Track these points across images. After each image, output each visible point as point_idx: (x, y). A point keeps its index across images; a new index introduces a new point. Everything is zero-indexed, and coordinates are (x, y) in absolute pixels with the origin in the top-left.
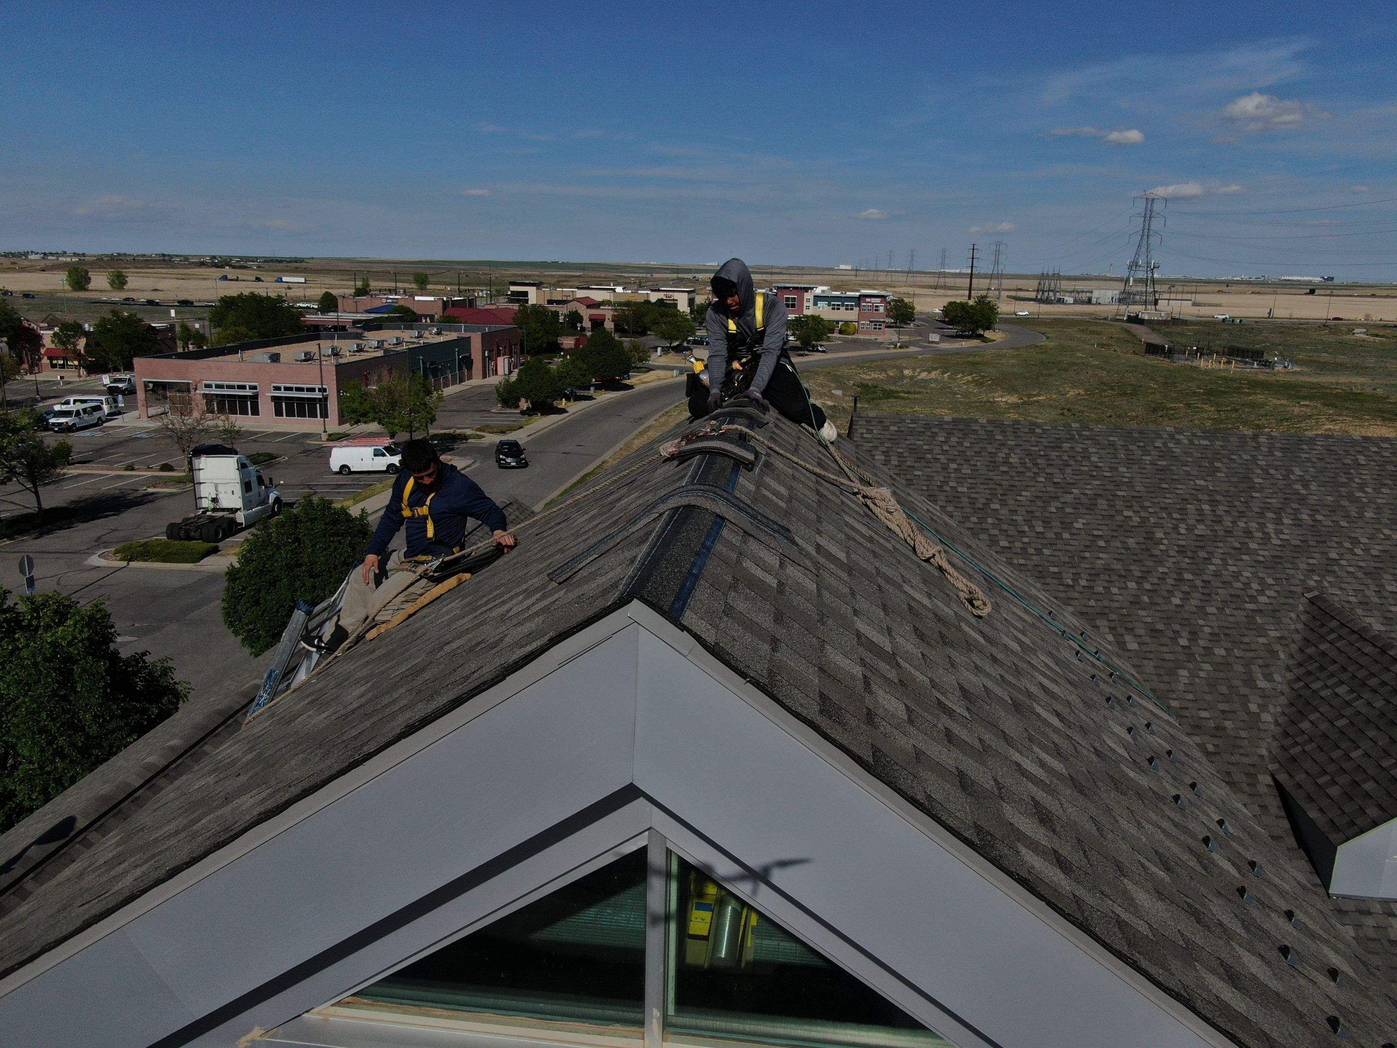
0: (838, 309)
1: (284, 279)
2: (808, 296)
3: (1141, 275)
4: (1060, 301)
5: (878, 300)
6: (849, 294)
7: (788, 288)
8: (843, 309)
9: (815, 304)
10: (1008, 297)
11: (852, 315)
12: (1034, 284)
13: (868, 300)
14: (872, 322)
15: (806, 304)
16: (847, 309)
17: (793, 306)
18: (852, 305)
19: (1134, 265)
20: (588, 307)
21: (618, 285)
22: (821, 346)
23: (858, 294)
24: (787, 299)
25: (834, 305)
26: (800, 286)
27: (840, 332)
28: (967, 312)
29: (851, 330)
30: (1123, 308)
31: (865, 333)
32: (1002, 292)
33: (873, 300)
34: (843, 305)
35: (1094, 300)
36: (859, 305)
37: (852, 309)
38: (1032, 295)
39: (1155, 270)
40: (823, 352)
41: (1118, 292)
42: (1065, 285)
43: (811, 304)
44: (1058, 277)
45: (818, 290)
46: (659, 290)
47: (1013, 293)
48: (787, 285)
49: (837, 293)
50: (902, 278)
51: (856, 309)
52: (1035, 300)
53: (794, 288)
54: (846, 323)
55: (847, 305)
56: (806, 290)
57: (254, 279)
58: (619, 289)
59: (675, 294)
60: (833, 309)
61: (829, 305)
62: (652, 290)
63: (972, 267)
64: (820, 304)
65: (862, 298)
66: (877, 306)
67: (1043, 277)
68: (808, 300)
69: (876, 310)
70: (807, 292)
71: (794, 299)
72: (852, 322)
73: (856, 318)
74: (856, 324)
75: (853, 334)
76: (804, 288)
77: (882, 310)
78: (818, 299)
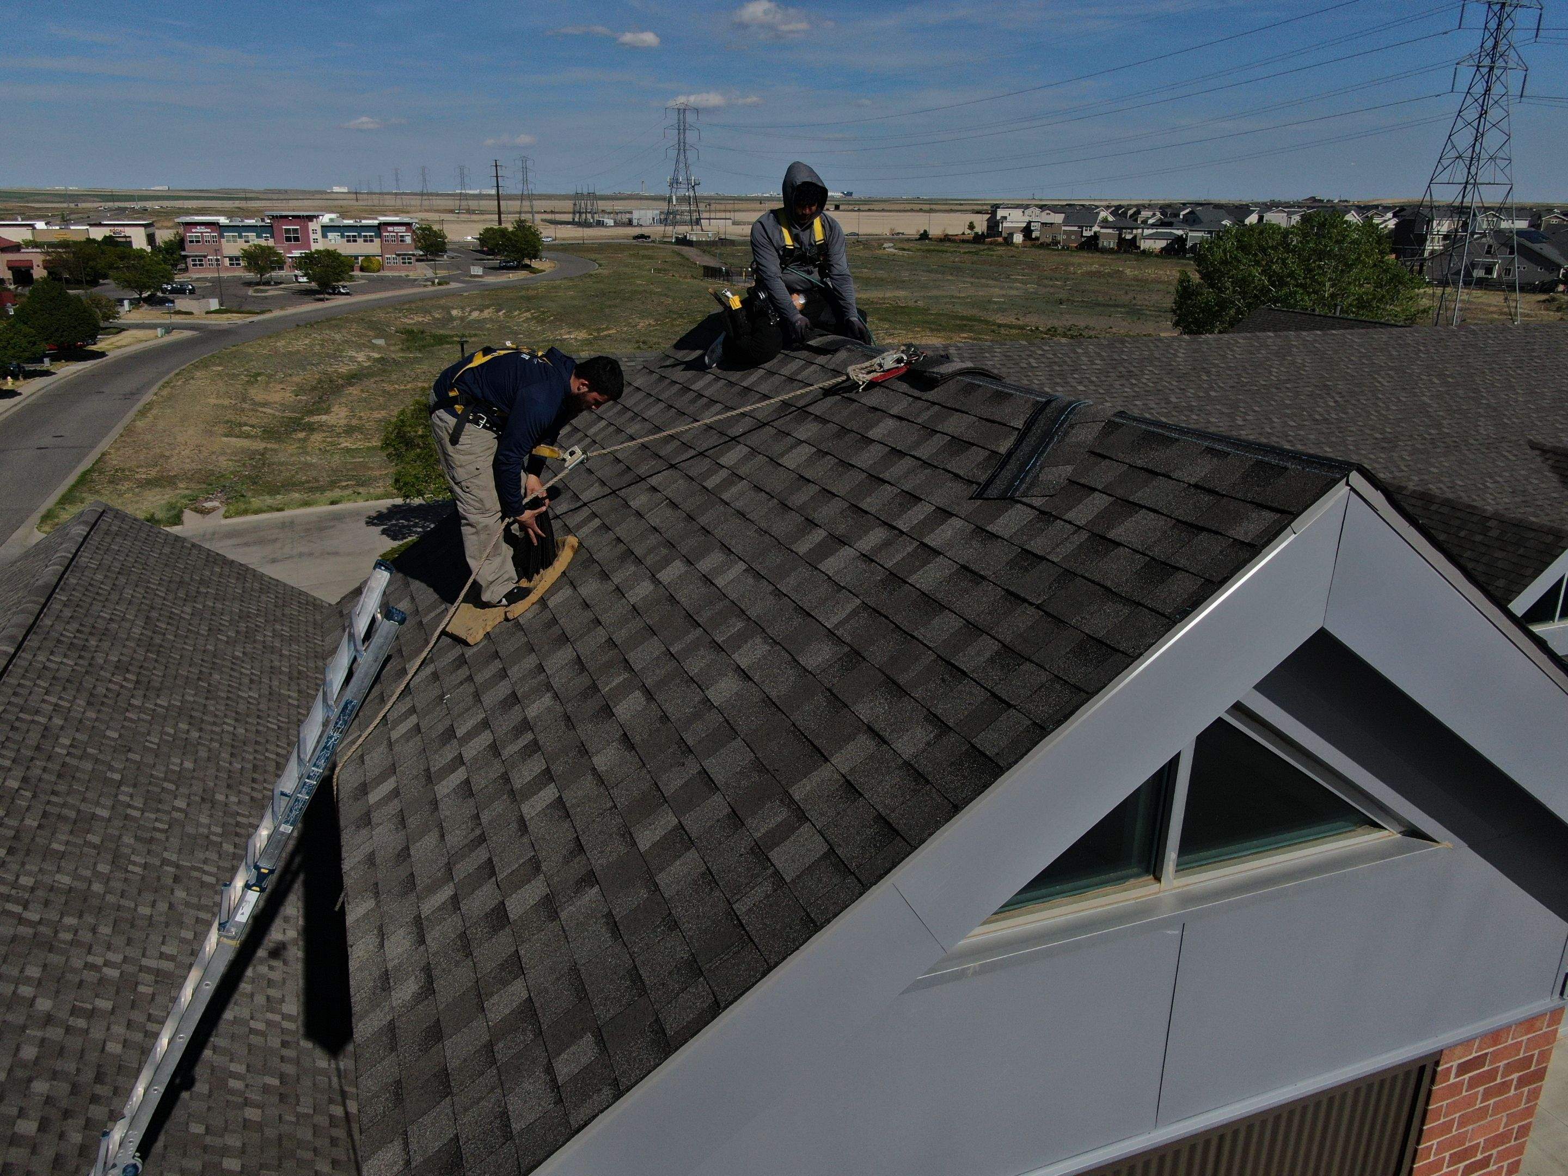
0: (355, 241)
2: (312, 226)
3: (683, 192)
4: (600, 224)
5: (403, 229)
6: (365, 222)
7: (286, 217)
8: (360, 240)
9: (324, 236)
10: (542, 220)
11: (374, 248)
12: (568, 205)
13: (390, 229)
14: (399, 255)
15: (312, 236)
16: (365, 241)
17: (297, 239)
18: (371, 236)
19: (674, 182)
21: (39, 218)
22: (344, 287)
23: (376, 222)
24: (287, 231)
25: (348, 236)
26: (301, 214)
27: (362, 269)
28: (509, 239)
29: (375, 266)
30: (669, 229)
31: (391, 269)
32: (536, 215)
33: (397, 229)
34: (360, 236)
35: (635, 222)
36: (379, 235)
37: (372, 241)
38: (568, 217)
39: (697, 187)
40: (347, 294)
41: (658, 212)
42: (602, 205)
43: (319, 235)
44: (593, 197)
45: (326, 219)
46: (100, 225)
47: (549, 217)
48: (284, 213)
49: (350, 222)
50: (416, 201)
51: (377, 241)
52: (573, 223)
53: (293, 217)
54: (367, 257)
55: (365, 236)
56: (310, 218)
58: (40, 225)
59: (127, 229)
60: (349, 241)
61: (342, 236)
62: (91, 225)
63: (498, 186)
64: (330, 235)
65: (383, 227)
66: (402, 236)
67: (577, 197)
68: (314, 231)
69: (402, 241)
70: (312, 221)
71: (295, 231)
72: (374, 256)
73: (378, 251)
74: (380, 258)
75: (379, 271)
76: (307, 217)
77: (409, 240)
78: (327, 229)
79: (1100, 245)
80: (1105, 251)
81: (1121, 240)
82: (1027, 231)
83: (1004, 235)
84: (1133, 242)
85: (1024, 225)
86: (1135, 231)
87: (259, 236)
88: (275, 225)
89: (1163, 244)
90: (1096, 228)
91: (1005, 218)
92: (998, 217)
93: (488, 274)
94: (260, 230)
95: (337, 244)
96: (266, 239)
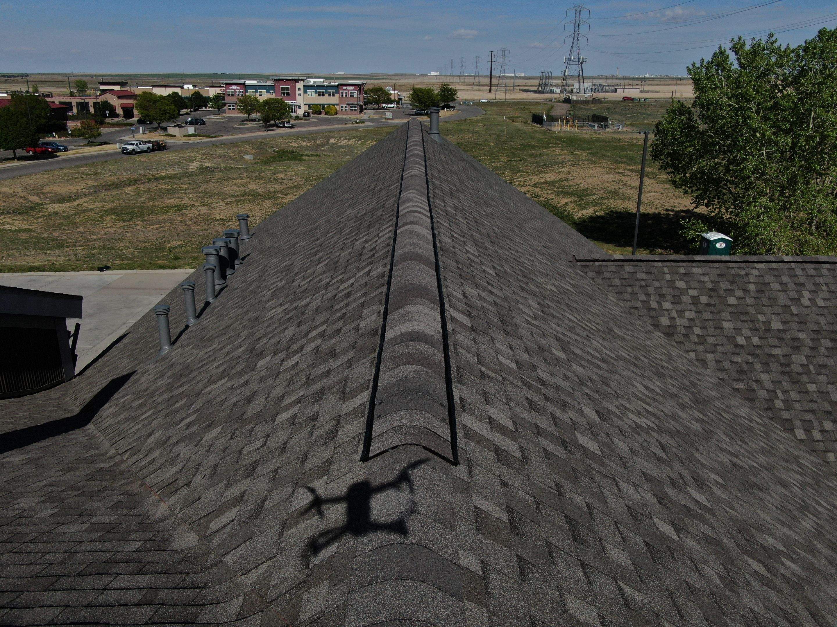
0: (323, 95)
2: (300, 85)
4: (552, 92)
5: (352, 88)
7: (282, 80)
8: (326, 95)
9: (305, 92)
11: (334, 100)
12: (537, 80)
13: (344, 88)
14: (348, 105)
15: (298, 92)
16: (329, 95)
17: (288, 94)
18: (333, 92)
19: (569, 61)
20: (119, 97)
22: (288, 123)
23: (336, 84)
24: (283, 89)
25: (319, 92)
26: (291, 78)
27: (325, 114)
29: (333, 111)
31: (343, 113)
33: (348, 88)
34: (326, 93)
35: (574, 91)
36: (337, 92)
37: (334, 96)
38: (536, 88)
39: (584, 64)
41: (591, 84)
42: (556, 82)
43: (302, 92)
47: (523, 88)
48: (281, 78)
49: (326, 84)
51: (337, 95)
52: (537, 91)
53: (287, 80)
54: (329, 106)
55: (330, 92)
56: (297, 81)
60: (319, 95)
61: (316, 92)
64: (309, 92)
65: (341, 87)
66: (351, 93)
68: (299, 89)
69: (351, 96)
70: (297, 83)
71: (288, 89)
72: (334, 105)
73: (337, 102)
74: (337, 107)
75: (335, 114)
76: (295, 80)
77: (355, 95)
78: (306, 88)
87: (267, 92)
88: (276, 85)
93: (396, 118)
94: (268, 88)
95: (312, 97)
96: (271, 93)
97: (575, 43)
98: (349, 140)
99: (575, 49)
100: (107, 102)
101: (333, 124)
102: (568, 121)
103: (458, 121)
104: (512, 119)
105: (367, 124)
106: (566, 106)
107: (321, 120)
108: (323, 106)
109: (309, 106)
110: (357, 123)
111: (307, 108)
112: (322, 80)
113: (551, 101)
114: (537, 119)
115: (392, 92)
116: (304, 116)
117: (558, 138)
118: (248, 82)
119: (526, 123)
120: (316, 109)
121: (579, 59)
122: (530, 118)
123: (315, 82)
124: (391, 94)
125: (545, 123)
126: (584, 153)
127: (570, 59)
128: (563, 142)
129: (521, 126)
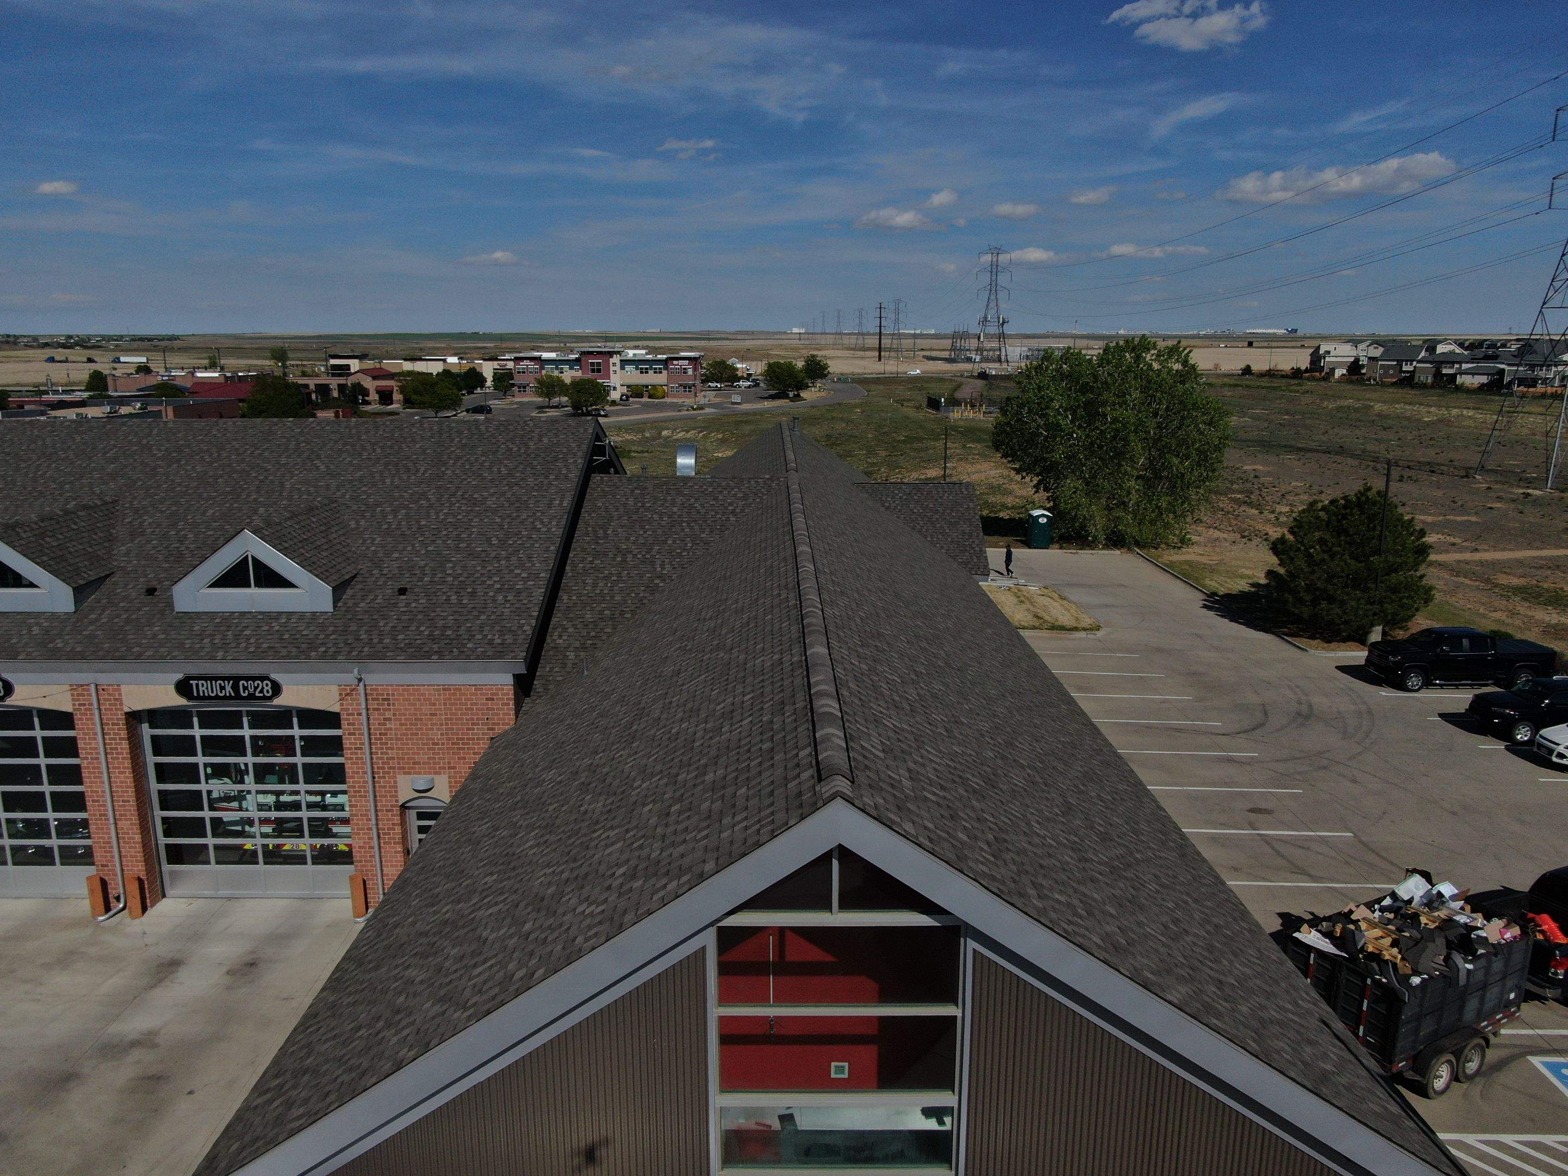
0: (647, 372)
1: (123, 359)
2: (616, 359)
3: (993, 330)
4: (969, 360)
5: (686, 362)
6: (658, 357)
7: (591, 353)
8: (651, 372)
9: (622, 368)
10: (924, 357)
11: (660, 379)
12: (947, 343)
13: (675, 362)
14: (681, 385)
15: (612, 368)
16: (655, 373)
17: (599, 371)
18: (660, 369)
20: (374, 378)
22: (604, 410)
23: (666, 357)
24: (592, 364)
25: (641, 369)
26: (603, 350)
27: (649, 397)
29: (660, 394)
31: (674, 396)
32: (917, 353)
33: (681, 362)
34: (651, 368)
36: (666, 368)
37: (661, 372)
38: (946, 354)
40: (606, 416)
43: (618, 368)
44: (965, 336)
45: (631, 353)
47: (928, 353)
48: (590, 350)
49: (650, 357)
51: (665, 372)
52: (950, 359)
53: (598, 353)
54: (654, 386)
55: (655, 369)
56: (611, 354)
57: (85, 360)
58: (453, 360)
60: (642, 373)
61: (637, 369)
62: (485, 360)
64: (628, 368)
65: (671, 361)
66: (685, 369)
67: (955, 335)
68: (614, 364)
69: (684, 373)
70: (612, 357)
71: (599, 364)
72: (661, 386)
73: (665, 381)
74: (665, 388)
75: (663, 397)
76: (608, 352)
77: (690, 372)
78: (624, 363)
79: (1416, 380)
80: (1424, 386)
81: (1438, 374)
82: (1354, 367)
83: (1326, 370)
84: (1453, 377)
85: (1352, 359)
86: (1457, 366)
87: (571, 368)
88: (583, 359)
89: (1484, 379)
90: (1415, 363)
91: (1328, 352)
92: (1321, 352)
93: (747, 402)
94: (572, 363)
95: (633, 376)
96: (577, 370)
97: (993, 297)
98: (687, 432)
99: (992, 305)
100: (359, 383)
101: (662, 411)
102: (973, 406)
103: (830, 406)
104: (901, 402)
105: (707, 410)
106: (980, 383)
107: (645, 405)
108: (647, 387)
109: (628, 386)
110: (694, 409)
111: (625, 390)
112: (644, 352)
113: (962, 376)
114: (933, 403)
115: (739, 366)
116: (621, 399)
117: (955, 428)
118: (546, 355)
119: (918, 408)
120: (636, 391)
121: (999, 318)
122: (925, 404)
123: (635, 355)
124: (737, 369)
125: (942, 409)
126: (979, 446)
127: (985, 318)
128: (960, 432)
129: (911, 413)
